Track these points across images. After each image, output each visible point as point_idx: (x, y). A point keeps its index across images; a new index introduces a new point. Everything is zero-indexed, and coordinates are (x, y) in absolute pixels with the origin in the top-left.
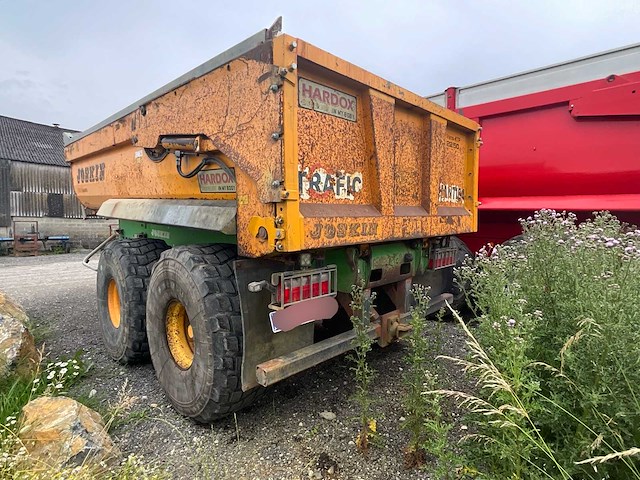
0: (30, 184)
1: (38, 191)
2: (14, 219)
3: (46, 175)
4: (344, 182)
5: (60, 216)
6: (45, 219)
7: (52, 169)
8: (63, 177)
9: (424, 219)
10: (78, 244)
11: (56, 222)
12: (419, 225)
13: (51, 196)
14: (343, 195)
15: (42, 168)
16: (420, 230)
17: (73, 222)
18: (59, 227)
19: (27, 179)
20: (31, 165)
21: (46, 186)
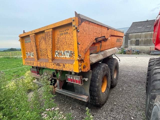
0: (132, 38)
1: (134, 40)
2: (129, 46)
3: (136, 35)
4: (32, 54)
5: (138, 45)
6: (135, 46)
7: (137, 34)
8: (140, 35)
9: (46, 63)
10: (142, 52)
11: (137, 46)
12: (45, 64)
13: (136, 40)
14: (32, 57)
15: (135, 34)
16: (45, 66)
17: (141, 46)
18: (138, 48)
19: (132, 37)
20: (133, 34)
21: (136, 38)
